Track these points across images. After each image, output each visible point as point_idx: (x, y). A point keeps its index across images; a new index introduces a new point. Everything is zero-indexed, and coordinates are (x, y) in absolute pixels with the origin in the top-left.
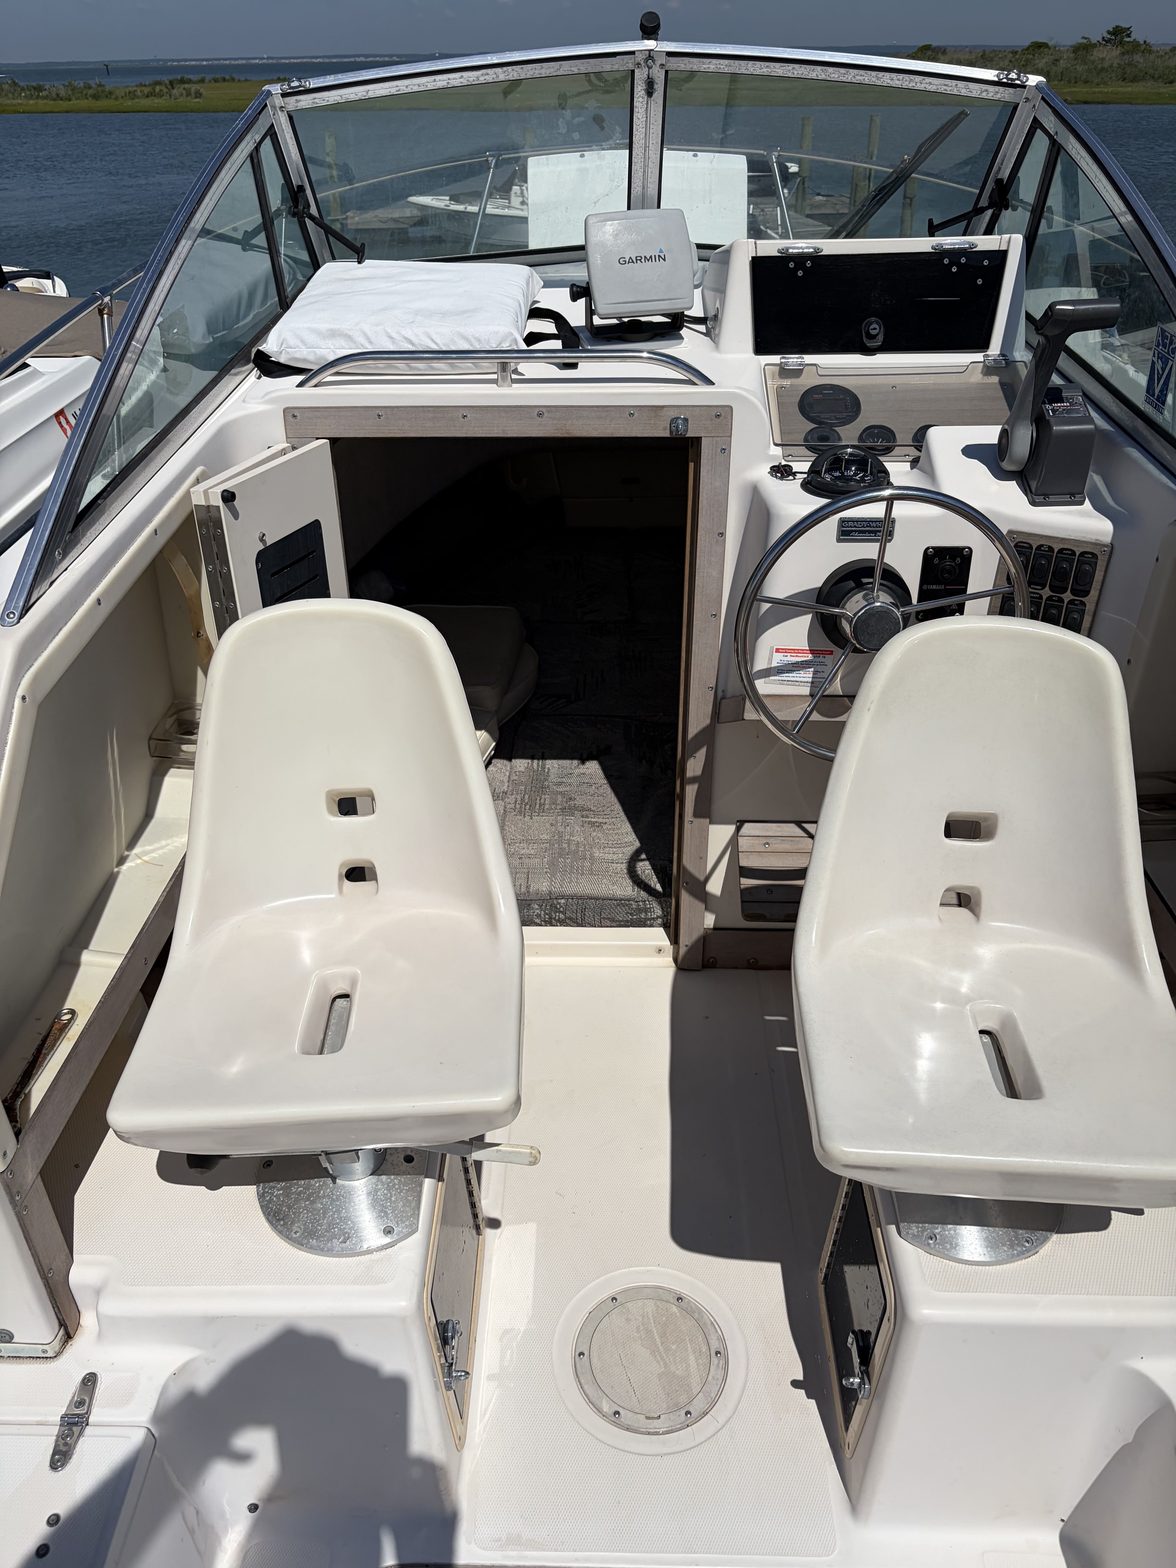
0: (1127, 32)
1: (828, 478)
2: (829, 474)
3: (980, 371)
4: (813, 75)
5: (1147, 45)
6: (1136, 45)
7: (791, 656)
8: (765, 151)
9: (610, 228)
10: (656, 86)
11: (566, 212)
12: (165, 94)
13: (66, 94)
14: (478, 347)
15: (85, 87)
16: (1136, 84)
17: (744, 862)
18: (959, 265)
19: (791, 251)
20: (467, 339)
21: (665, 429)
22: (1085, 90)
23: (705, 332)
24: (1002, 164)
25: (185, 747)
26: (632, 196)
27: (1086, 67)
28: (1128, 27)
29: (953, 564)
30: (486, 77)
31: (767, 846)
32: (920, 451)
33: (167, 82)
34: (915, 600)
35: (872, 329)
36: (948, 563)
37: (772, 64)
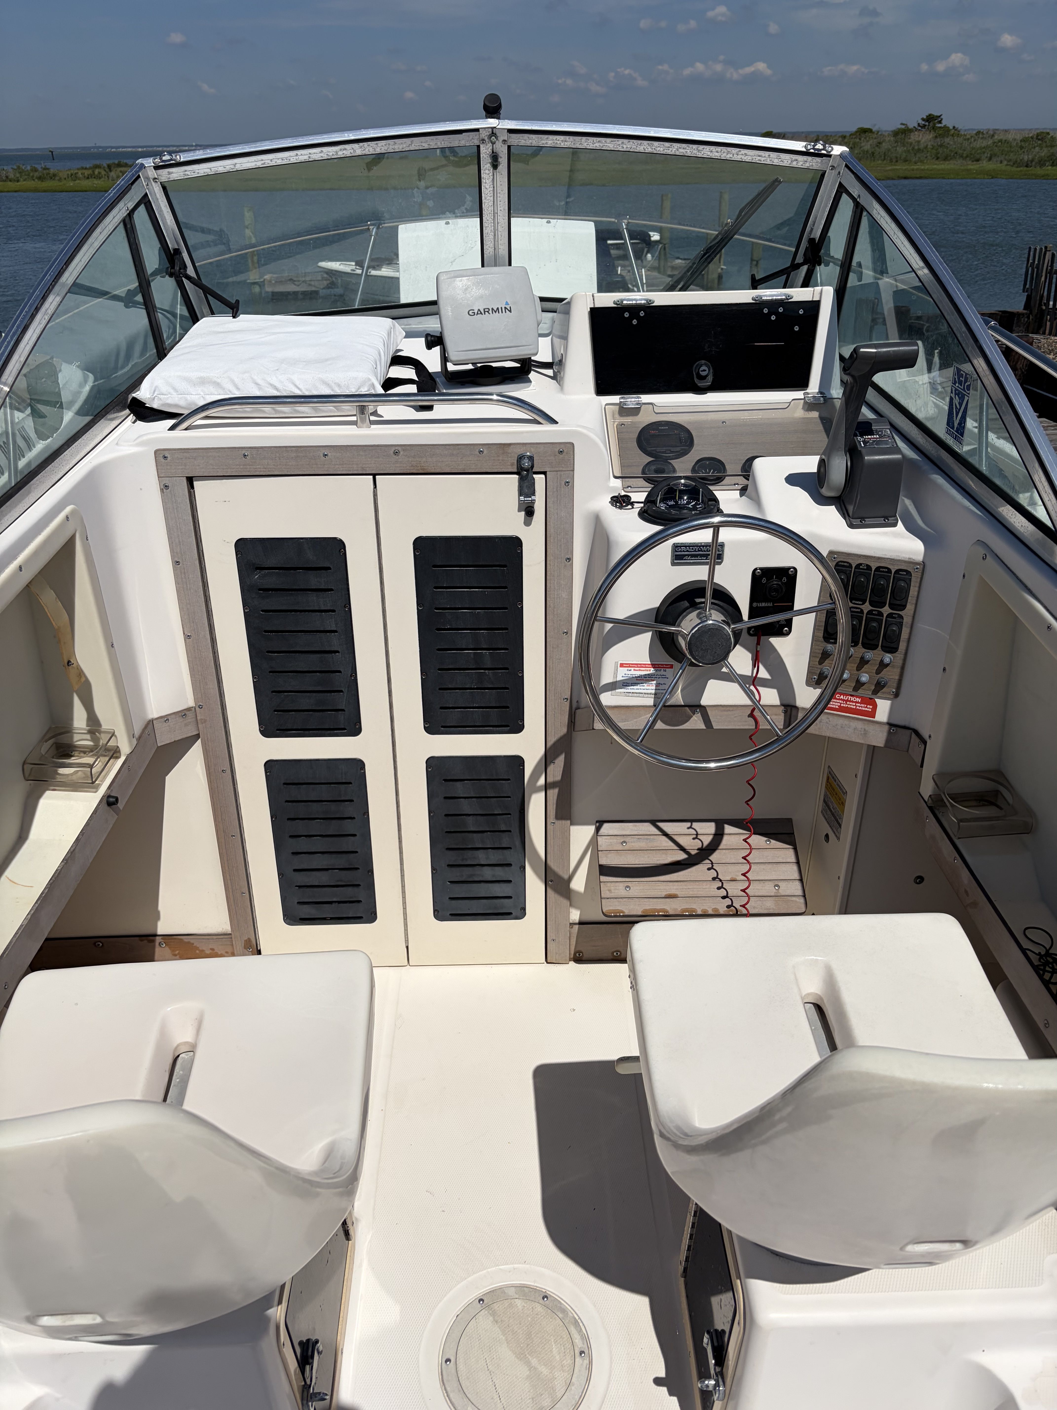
0: (938, 119)
1: (663, 507)
2: (664, 503)
3: (802, 407)
4: (641, 149)
5: (956, 130)
6: (946, 129)
7: (634, 670)
8: (616, 219)
9: (461, 283)
10: (500, 160)
11: (426, 270)
12: (104, 176)
13: (15, 176)
14: (338, 392)
15: (32, 170)
16: (948, 162)
17: (603, 861)
18: (777, 314)
19: (625, 302)
20: (328, 385)
21: (512, 465)
22: (904, 168)
23: (552, 375)
24: (814, 225)
25: (61, 771)
26: (485, 256)
27: (905, 148)
28: (939, 115)
29: (780, 583)
30: (344, 152)
31: (624, 844)
32: (748, 480)
33: (106, 166)
34: (745, 616)
35: (701, 371)
36: (775, 582)
37: (603, 140)
